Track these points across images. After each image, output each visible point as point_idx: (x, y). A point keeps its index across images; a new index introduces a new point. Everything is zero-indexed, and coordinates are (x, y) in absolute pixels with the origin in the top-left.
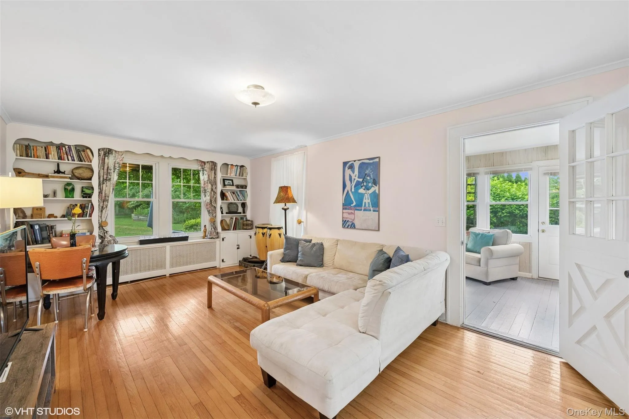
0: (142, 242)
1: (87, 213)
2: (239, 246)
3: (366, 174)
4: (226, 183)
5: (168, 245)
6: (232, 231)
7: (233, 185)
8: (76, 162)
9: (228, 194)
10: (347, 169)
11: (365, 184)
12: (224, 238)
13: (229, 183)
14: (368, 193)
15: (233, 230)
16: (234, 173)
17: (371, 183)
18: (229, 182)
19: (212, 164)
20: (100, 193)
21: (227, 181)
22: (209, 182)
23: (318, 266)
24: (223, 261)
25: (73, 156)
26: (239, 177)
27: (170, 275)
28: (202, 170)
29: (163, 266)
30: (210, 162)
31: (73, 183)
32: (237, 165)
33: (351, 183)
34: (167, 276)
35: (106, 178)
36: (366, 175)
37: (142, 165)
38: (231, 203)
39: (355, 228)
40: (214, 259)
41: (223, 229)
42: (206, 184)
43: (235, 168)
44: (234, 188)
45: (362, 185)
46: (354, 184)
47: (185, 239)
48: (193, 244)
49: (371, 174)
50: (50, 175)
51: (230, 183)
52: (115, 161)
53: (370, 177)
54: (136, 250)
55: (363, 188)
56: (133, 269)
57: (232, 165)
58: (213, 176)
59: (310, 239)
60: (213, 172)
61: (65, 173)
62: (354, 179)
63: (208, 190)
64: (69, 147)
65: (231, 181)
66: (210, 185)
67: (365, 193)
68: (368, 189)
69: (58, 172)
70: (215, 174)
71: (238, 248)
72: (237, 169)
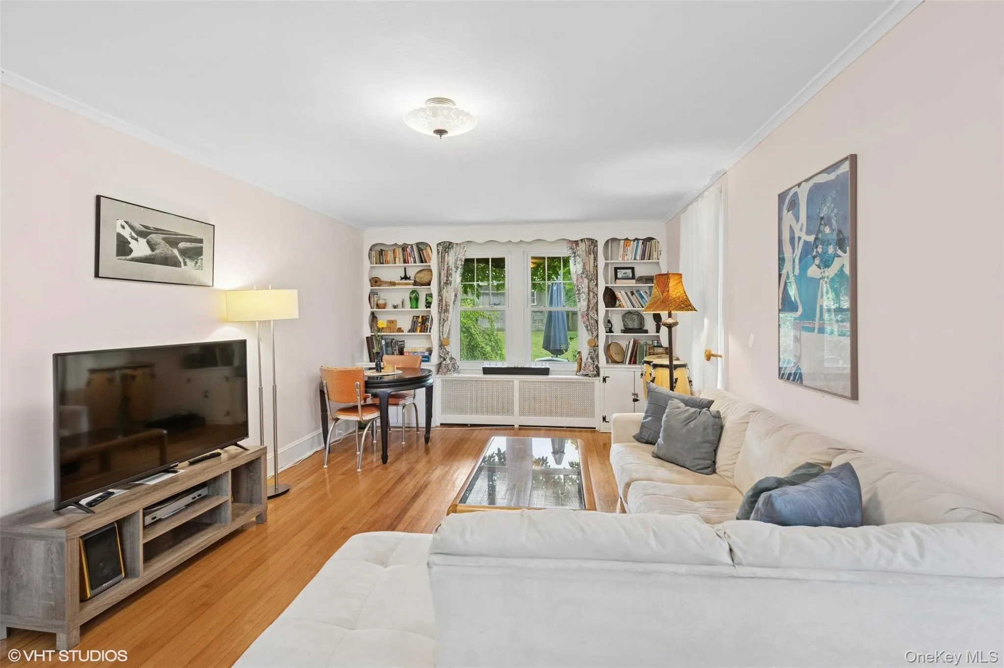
0: (487, 371)
1: (428, 328)
2: (637, 397)
3: (822, 218)
4: (620, 275)
5: (516, 379)
6: (627, 365)
7: (633, 278)
8: (418, 264)
9: (621, 295)
10: (786, 211)
11: (820, 250)
12: (606, 377)
13: (624, 275)
14: (828, 277)
15: (630, 363)
16: (632, 254)
17: (832, 246)
18: (626, 273)
19: (591, 243)
20: (441, 300)
21: (621, 270)
22: (584, 276)
23: (694, 469)
24: (604, 419)
25: (415, 257)
26: (649, 261)
27: (519, 426)
28: (573, 255)
29: (509, 411)
30: (586, 240)
31: (418, 290)
32: (636, 239)
33: (793, 252)
34: (515, 426)
35: (445, 281)
36: (823, 222)
37: (492, 259)
38: (629, 313)
39: (802, 384)
40: (592, 414)
41: (611, 360)
42: (580, 280)
43: (633, 245)
44: (632, 283)
45: (814, 253)
46: (798, 252)
47: (545, 372)
48: (555, 382)
49: (833, 215)
50: (396, 282)
51: (628, 274)
52: (457, 258)
53: (831, 227)
54: (477, 381)
55: (817, 261)
56: (473, 408)
57: (627, 239)
58: (592, 265)
59: (710, 398)
60: (592, 256)
61: (411, 279)
62: (800, 238)
63: (584, 290)
64: (412, 246)
65: (629, 271)
66: (586, 281)
67: (821, 278)
68: (826, 263)
69: (406, 278)
70: (595, 259)
71: (635, 400)
72: (637, 246)
